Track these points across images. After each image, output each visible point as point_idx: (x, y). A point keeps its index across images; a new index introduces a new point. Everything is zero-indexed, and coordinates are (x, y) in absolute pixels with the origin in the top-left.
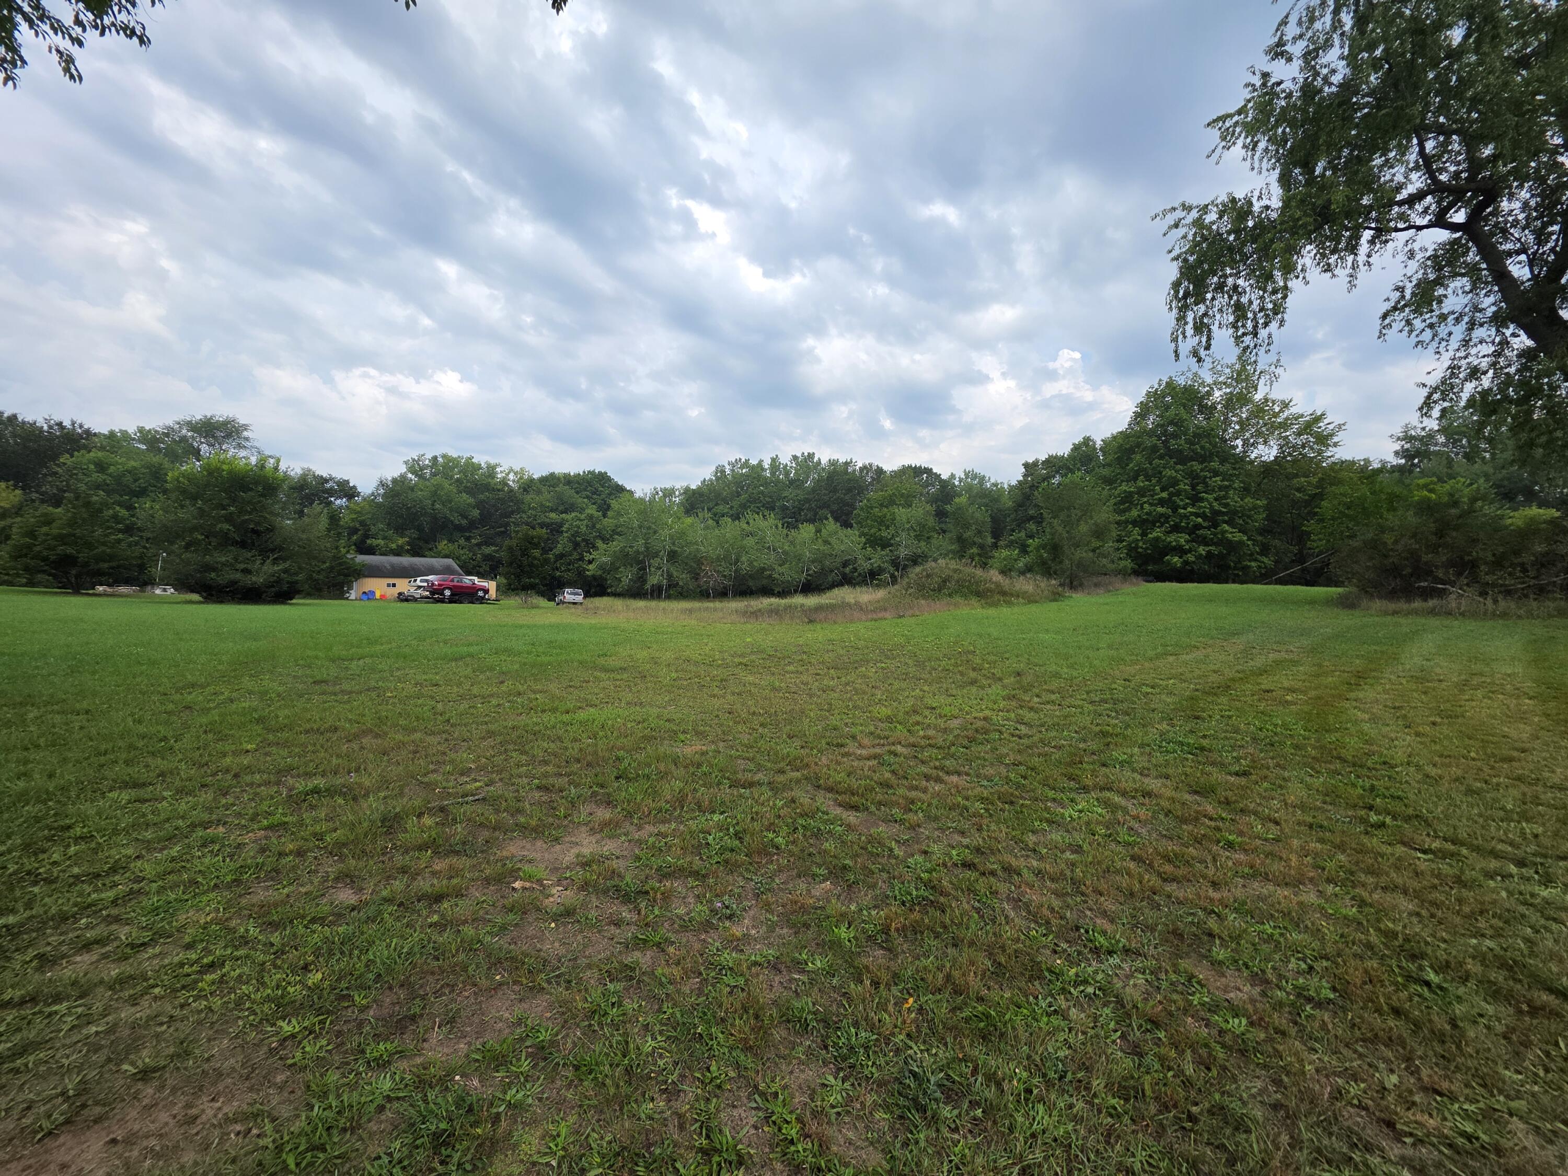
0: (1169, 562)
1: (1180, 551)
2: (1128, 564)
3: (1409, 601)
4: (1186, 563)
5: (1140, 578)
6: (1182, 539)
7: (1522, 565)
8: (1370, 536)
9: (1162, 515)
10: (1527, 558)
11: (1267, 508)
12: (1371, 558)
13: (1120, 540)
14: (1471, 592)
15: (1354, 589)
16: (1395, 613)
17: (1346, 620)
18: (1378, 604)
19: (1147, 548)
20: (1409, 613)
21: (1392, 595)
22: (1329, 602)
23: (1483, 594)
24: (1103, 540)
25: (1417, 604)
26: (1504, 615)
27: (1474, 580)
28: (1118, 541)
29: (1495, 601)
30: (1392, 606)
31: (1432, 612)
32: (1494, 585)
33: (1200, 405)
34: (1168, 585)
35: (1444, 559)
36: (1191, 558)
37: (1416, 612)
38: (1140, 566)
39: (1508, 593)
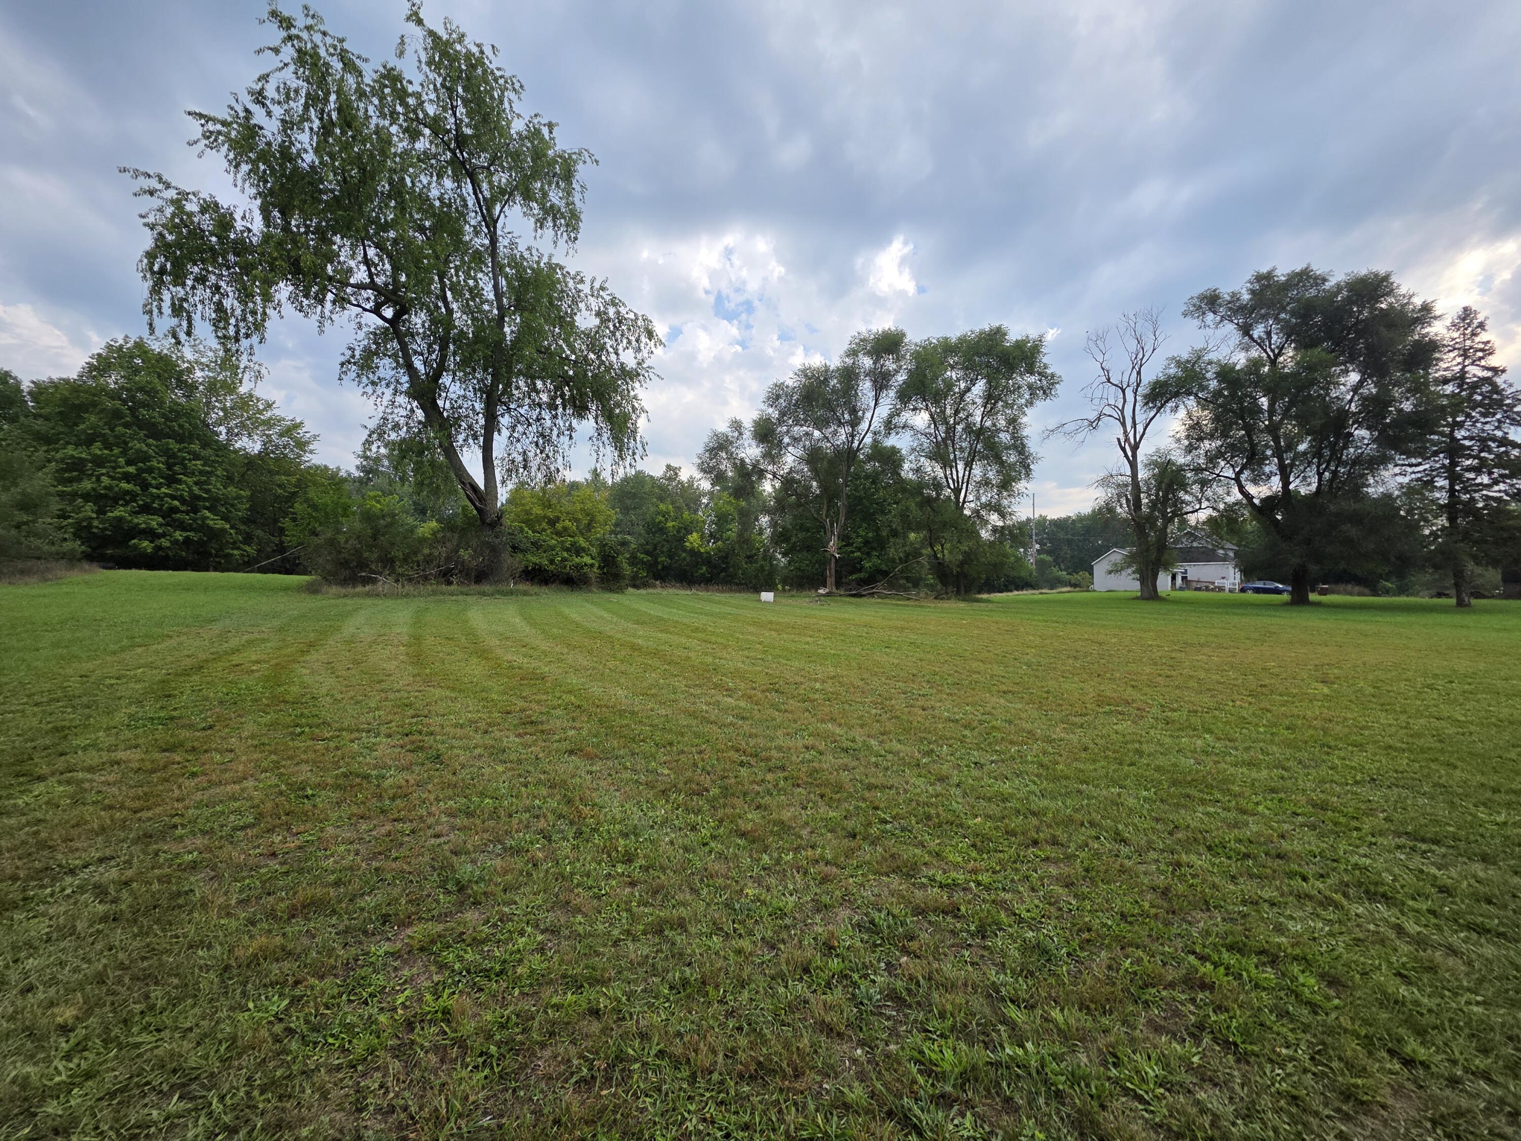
0: (135, 547)
1: (151, 534)
2: (77, 546)
3: (354, 587)
4: (159, 548)
5: (95, 564)
6: (155, 522)
7: (418, 562)
8: (329, 535)
9: (127, 492)
10: (420, 557)
11: (251, 498)
12: (330, 553)
13: (63, 516)
14: (391, 580)
15: (319, 578)
16: (345, 596)
17: (311, 603)
18: (335, 589)
19: (105, 529)
20: (354, 596)
21: (344, 582)
22: (300, 589)
23: (397, 581)
24: (34, 514)
25: (359, 589)
26: (407, 595)
27: (393, 571)
28: (59, 517)
29: (403, 586)
30: (343, 591)
31: (368, 595)
32: (403, 575)
33: (178, 380)
34: (134, 573)
35: (376, 555)
36: (164, 542)
37: (358, 595)
38: (94, 549)
39: (410, 580)
